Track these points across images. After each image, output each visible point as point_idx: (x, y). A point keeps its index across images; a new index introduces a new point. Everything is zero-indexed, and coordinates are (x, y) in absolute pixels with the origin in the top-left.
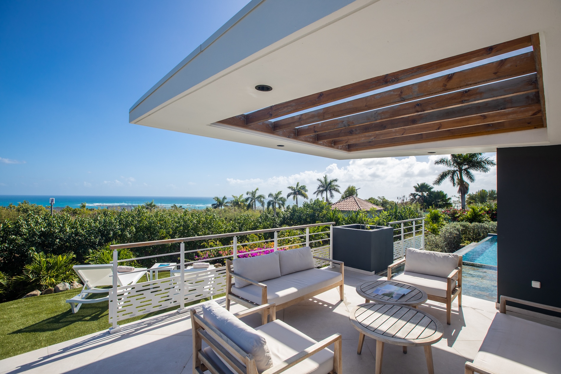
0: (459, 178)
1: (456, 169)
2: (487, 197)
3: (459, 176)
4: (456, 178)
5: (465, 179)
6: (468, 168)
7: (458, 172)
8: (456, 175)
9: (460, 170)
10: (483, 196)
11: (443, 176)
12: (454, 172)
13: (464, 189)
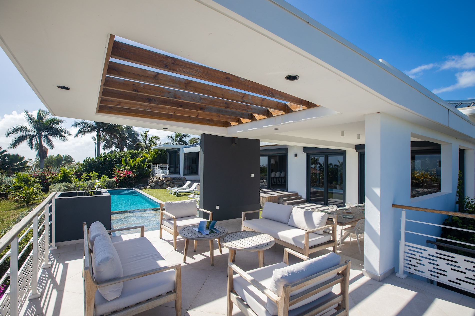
0: (39, 143)
1: (35, 134)
2: (63, 161)
3: (38, 141)
4: (35, 142)
5: (45, 144)
6: (48, 135)
7: (38, 137)
8: (36, 140)
9: (40, 136)
10: (59, 160)
11: (20, 140)
12: (33, 137)
13: (42, 153)
